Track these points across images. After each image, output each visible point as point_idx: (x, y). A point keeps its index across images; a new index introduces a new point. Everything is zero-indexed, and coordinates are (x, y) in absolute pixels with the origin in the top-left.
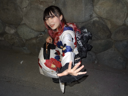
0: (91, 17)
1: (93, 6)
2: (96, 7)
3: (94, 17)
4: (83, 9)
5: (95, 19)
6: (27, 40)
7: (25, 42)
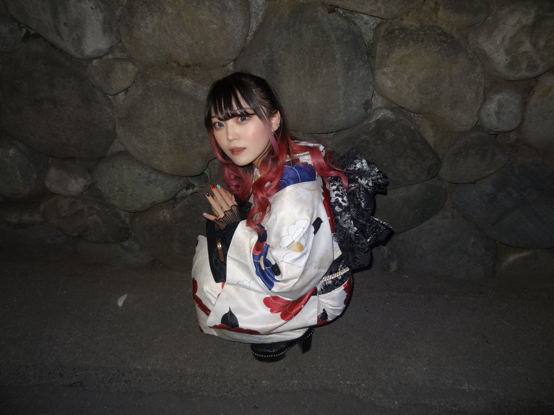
0: (369, 110)
1: (372, 70)
2: (384, 73)
3: (377, 109)
4: (340, 81)
5: (381, 114)
6: (134, 214)
7: (128, 220)
